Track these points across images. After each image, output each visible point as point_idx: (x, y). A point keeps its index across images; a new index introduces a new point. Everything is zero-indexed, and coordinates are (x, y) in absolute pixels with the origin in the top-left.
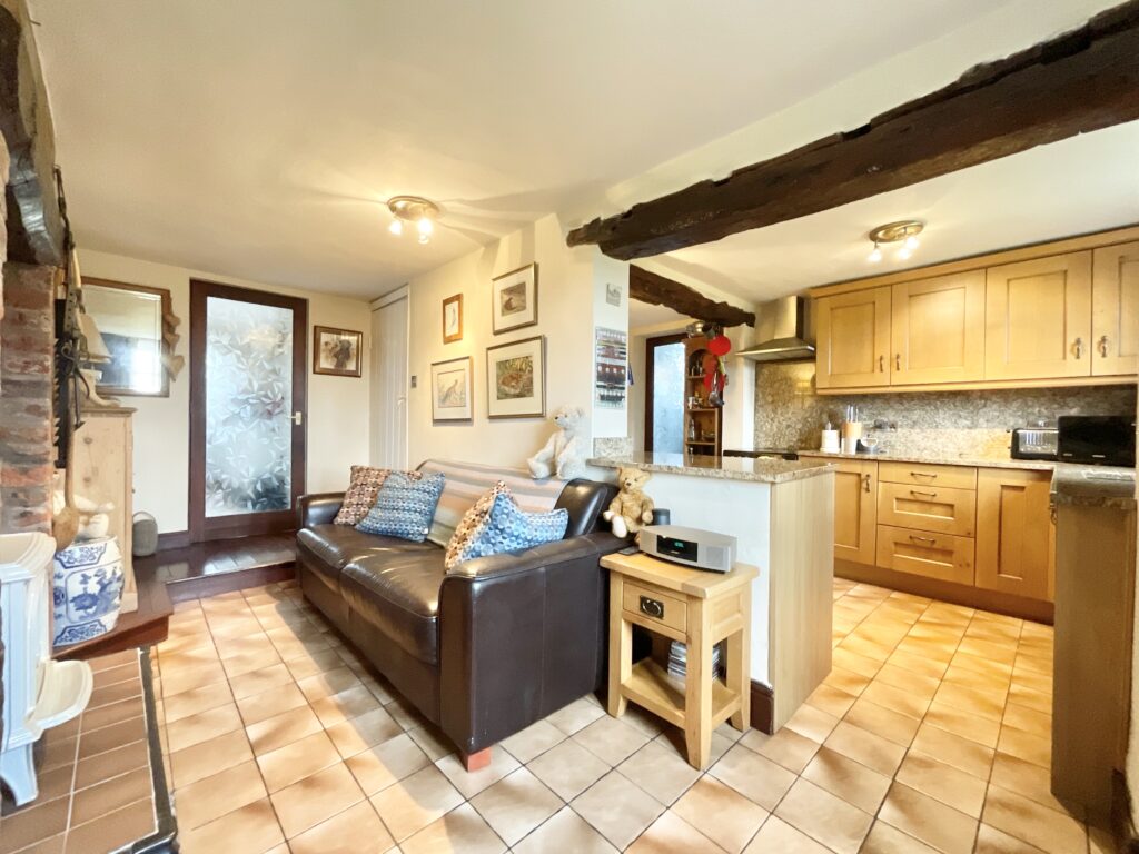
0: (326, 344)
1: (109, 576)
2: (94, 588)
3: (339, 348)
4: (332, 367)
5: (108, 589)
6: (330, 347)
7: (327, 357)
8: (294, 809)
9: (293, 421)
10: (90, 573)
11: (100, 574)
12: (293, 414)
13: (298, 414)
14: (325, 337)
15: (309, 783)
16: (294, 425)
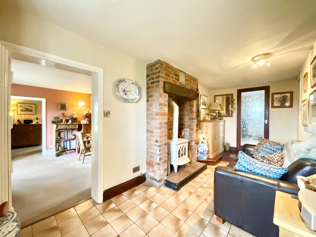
0: (276, 98)
1: (205, 150)
2: (202, 152)
3: (282, 99)
4: (279, 105)
5: (204, 152)
6: (278, 99)
7: (277, 102)
8: (193, 197)
9: (265, 122)
10: (202, 149)
11: (203, 149)
12: (265, 121)
13: (266, 121)
14: (276, 96)
15: (198, 196)
16: (265, 124)
